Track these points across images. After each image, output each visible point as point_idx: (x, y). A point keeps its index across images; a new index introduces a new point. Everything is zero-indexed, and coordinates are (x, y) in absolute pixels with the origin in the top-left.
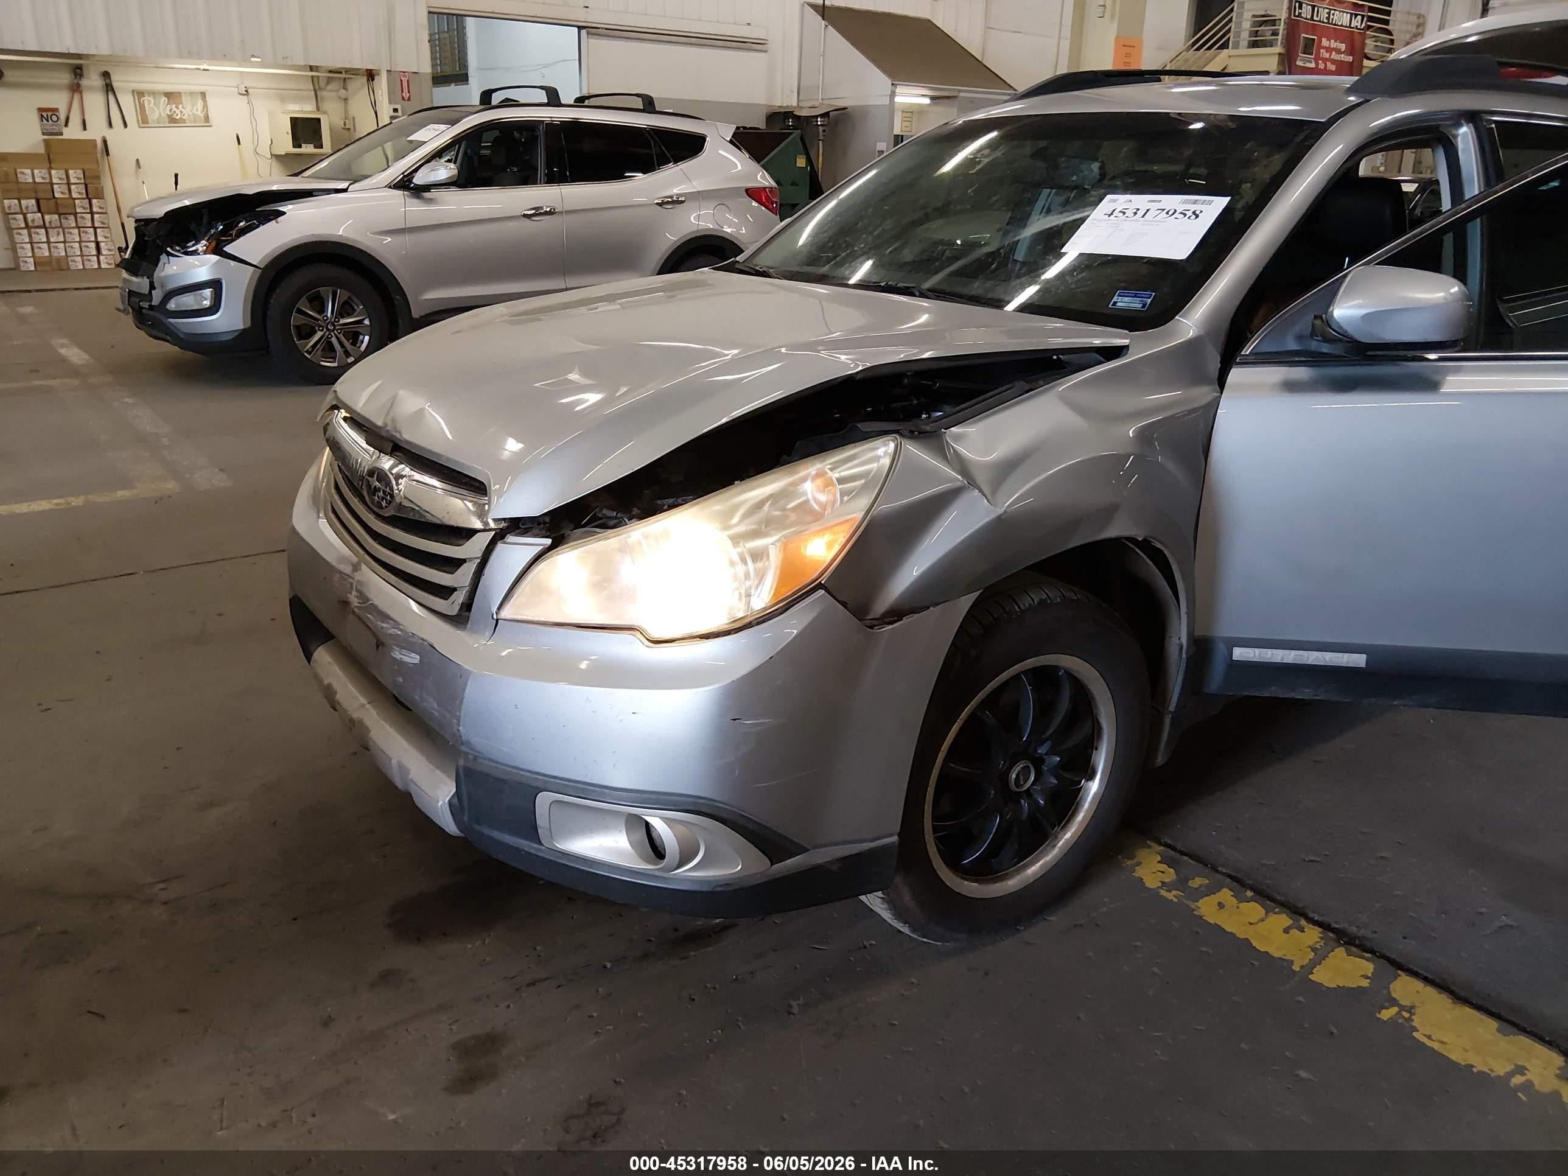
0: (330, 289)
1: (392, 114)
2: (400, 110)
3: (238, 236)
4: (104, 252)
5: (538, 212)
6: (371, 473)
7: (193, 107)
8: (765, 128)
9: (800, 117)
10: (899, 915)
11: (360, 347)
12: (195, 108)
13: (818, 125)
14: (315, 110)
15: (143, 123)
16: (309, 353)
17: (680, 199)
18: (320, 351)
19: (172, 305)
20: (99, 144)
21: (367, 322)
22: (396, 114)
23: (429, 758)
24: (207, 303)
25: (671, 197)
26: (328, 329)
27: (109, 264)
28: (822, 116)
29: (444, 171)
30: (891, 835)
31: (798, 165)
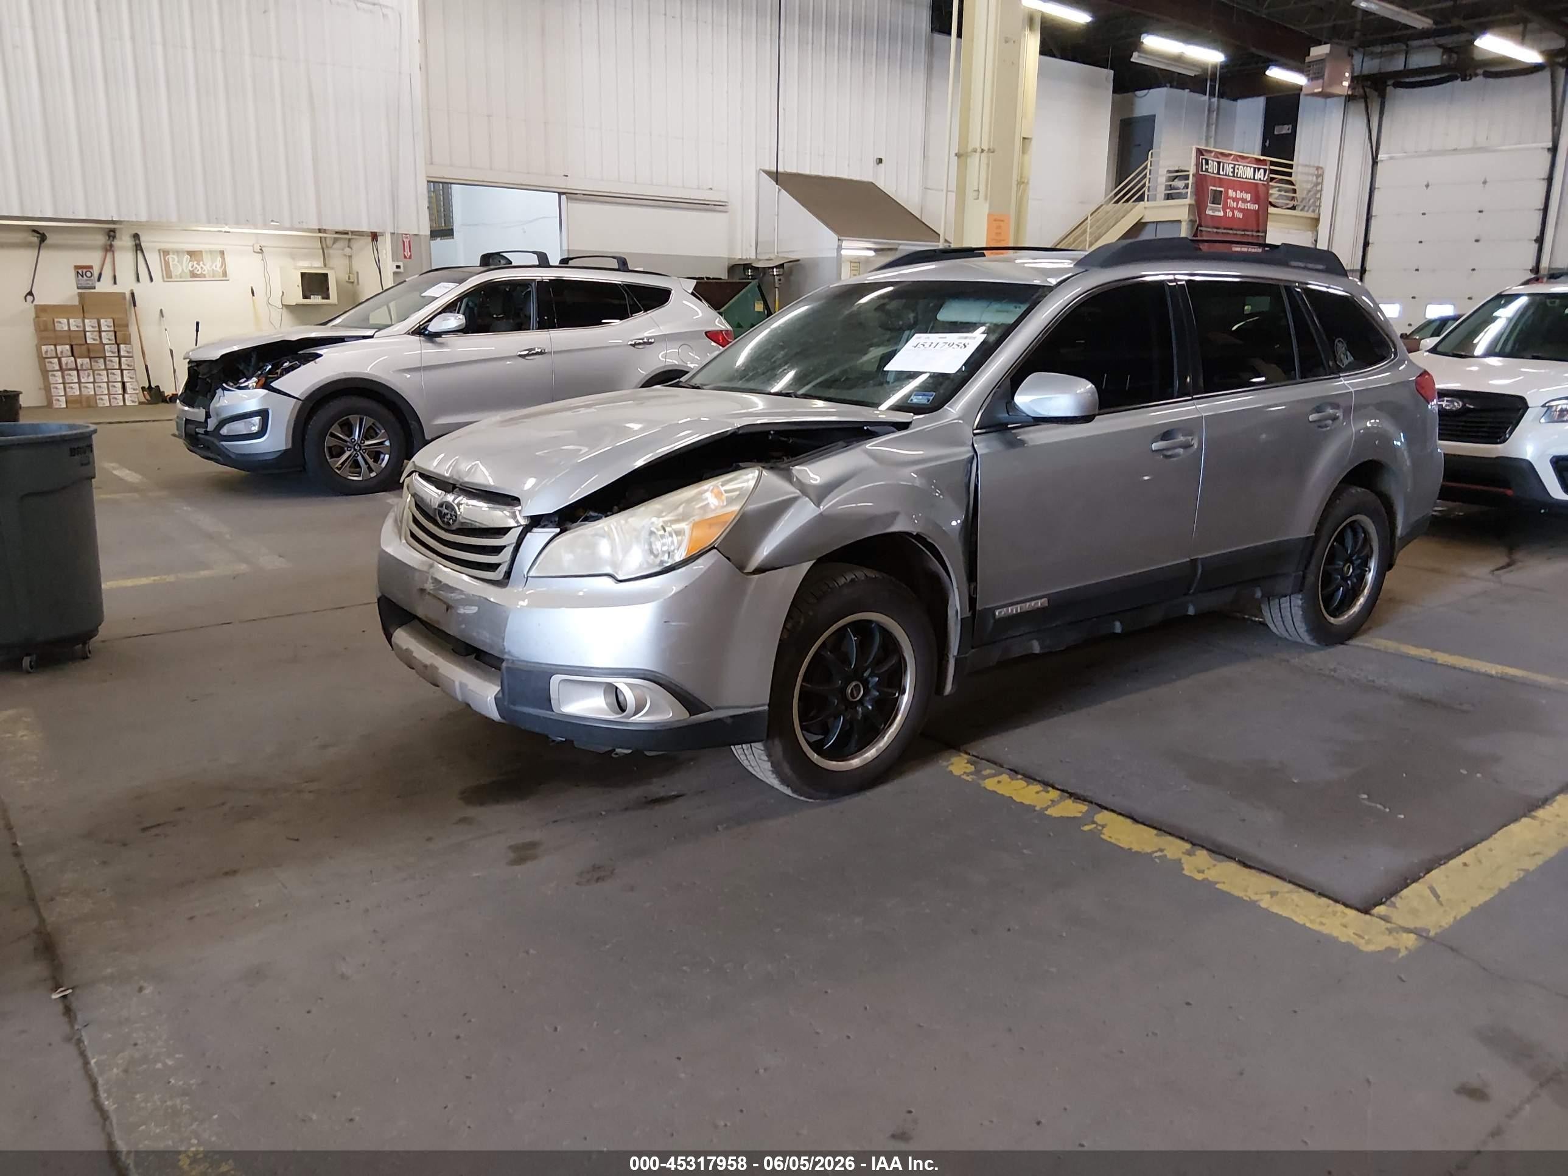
0: (358, 417)
1: (395, 269)
2: (402, 267)
3: (282, 375)
4: (129, 391)
5: (531, 353)
6: (441, 505)
7: (213, 263)
8: (727, 278)
9: (758, 268)
10: (784, 781)
11: (381, 464)
12: (214, 265)
13: (774, 275)
14: (323, 266)
15: (167, 277)
16: (339, 469)
17: (650, 340)
18: (348, 468)
19: (224, 431)
20: (128, 296)
21: (387, 443)
22: (398, 270)
23: (480, 677)
24: (255, 429)
25: (643, 339)
26: (355, 450)
27: (133, 402)
28: (776, 267)
29: (455, 321)
30: (763, 705)
31: (756, 310)
